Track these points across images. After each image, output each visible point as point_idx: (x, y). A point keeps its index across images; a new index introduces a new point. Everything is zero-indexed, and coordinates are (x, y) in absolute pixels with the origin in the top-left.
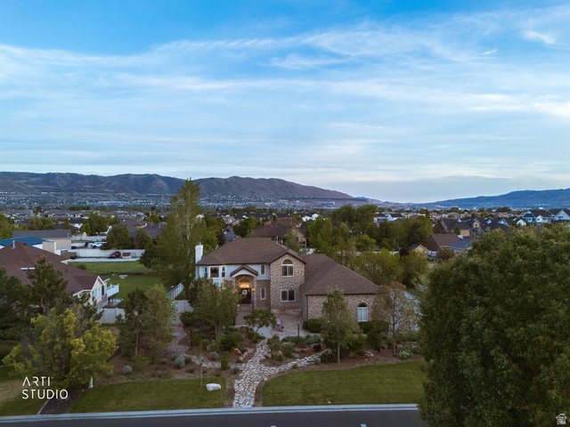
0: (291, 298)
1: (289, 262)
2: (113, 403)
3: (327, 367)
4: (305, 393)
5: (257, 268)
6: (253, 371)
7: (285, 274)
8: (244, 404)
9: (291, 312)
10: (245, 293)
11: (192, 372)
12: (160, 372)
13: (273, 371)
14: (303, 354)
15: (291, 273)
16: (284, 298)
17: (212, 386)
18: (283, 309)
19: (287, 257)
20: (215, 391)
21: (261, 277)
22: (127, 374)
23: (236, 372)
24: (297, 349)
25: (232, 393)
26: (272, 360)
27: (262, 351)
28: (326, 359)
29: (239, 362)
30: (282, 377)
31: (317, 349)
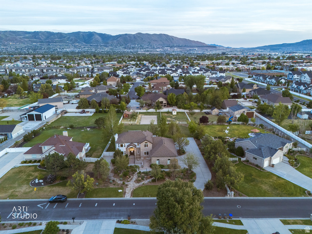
0: (148, 154)
1: (147, 143)
2: (95, 195)
3: (153, 184)
4: (144, 193)
5: (136, 144)
6: (132, 185)
7: (145, 146)
8: (128, 197)
9: (148, 158)
10: (132, 151)
11: (115, 185)
12: (106, 185)
13: (137, 185)
14: (147, 179)
15: (147, 146)
16: (145, 154)
17: (120, 191)
18: (145, 158)
19: (146, 141)
20: (121, 192)
21: (137, 147)
22: (97, 185)
23: (127, 185)
24: (146, 177)
25: (124, 193)
26: (138, 181)
27: (135, 177)
28: (154, 181)
29: (128, 181)
30: (139, 188)
31: (151, 177)
